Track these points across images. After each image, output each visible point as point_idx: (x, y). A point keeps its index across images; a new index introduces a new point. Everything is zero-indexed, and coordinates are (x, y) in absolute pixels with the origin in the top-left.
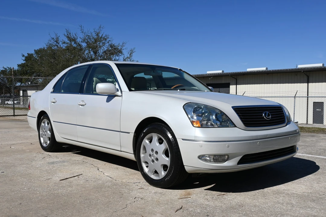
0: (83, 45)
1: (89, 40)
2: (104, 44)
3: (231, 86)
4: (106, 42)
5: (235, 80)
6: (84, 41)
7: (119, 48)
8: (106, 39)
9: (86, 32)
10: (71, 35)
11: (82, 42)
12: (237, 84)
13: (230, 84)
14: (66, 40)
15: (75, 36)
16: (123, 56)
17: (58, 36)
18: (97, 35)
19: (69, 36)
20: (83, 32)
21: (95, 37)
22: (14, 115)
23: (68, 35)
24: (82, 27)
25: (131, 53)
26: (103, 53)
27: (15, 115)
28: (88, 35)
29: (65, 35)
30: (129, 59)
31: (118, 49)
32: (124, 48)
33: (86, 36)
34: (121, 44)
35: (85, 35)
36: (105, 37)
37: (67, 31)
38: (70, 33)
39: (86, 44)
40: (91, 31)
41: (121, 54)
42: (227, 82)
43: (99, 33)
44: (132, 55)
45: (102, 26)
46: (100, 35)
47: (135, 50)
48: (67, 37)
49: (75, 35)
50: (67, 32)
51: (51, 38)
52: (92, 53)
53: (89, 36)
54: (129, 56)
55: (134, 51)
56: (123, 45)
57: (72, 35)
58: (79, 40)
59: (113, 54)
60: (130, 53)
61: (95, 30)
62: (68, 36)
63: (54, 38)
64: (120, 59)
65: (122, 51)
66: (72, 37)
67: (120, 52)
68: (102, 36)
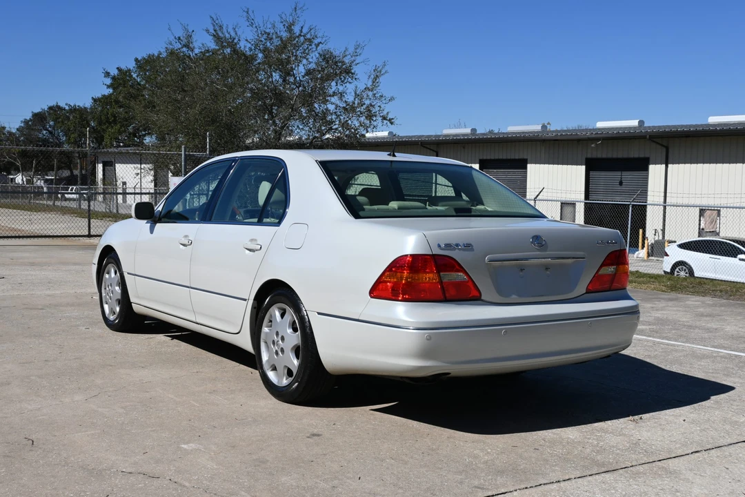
1: (268, 44)
2: (306, 54)
3: (652, 167)
4: (310, 47)
5: (664, 150)
7: (347, 60)
8: (310, 41)
9: (261, 25)
10: (225, 30)
12: (670, 159)
13: (651, 161)
14: (212, 45)
15: (233, 34)
16: (355, 83)
17: (191, 31)
18: (289, 29)
19: (220, 34)
20: (252, 25)
21: (285, 35)
22: (89, 236)
23: (215, 31)
24: (250, 12)
25: (377, 76)
26: (304, 76)
27: (91, 234)
28: (265, 33)
29: (207, 31)
30: (370, 94)
31: (343, 63)
32: (359, 59)
33: (260, 35)
34: (351, 50)
35: (257, 31)
36: (308, 36)
37: (214, 22)
38: (221, 27)
40: (272, 19)
41: (349, 79)
42: (642, 156)
43: (292, 24)
44: (377, 80)
45: (299, 6)
46: (296, 29)
47: (386, 68)
48: (214, 36)
49: (234, 29)
50: (214, 26)
51: (173, 38)
52: (276, 76)
53: (269, 34)
54: (369, 84)
55: (383, 71)
56: (358, 51)
57: (228, 33)
58: (243, 45)
59: (329, 78)
60: (372, 76)
61: (283, 16)
62: (217, 34)
63: (181, 38)
65: (353, 71)
66: (227, 36)
67: (348, 72)
68: (301, 31)
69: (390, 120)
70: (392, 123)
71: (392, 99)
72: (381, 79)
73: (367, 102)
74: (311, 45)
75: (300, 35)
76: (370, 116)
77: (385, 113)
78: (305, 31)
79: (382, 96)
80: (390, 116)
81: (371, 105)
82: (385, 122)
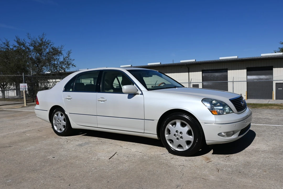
0: (31, 48)
1: (35, 44)
2: (47, 47)
4: (48, 46)
6: (31, 45)
7: (59, 50)
8: (48, 44)
9: (33, 38)
10: (20, 40)
11: (30, 46)
14: (16, 44)
15: (24, 41)
16: (63, 56)
17: (8, 41)
18: (41, 40)
20: (30, 38)
21: (40, 42)
23: (17, 40)
24: (29, 34)
26: (46, 54)
29: (15, 40)
30: (67, 58)
31: (58, 51)
32: (63, 49)
33: (32, 42)
34: (60, 47)
35: (31, 40)
36: (48, 42)
37: (17, 38)
39: (33, 47)
40: (36, 36)
41: (60, 55)
43: (43, 39)
45: (44, 34)
46: (44, 40)
47: (71, 51)
48: (17, 42)
49: (24, 40)
52: (38, 54)
53: (35, 41)
54: (67, 56)
56: (62, 47)
57: (22, 41)
58: (27, 45)
59: (54, 54)
60: (68, 54)
61: (39, 36)
63: (5, 43)
64: (60, 58)
65: (62, 52)
66: (21, 42)
67: (60, 53)
68: (45, 41)
69: (74, 66)
70: (75, 67)
71: (74, 60)
72: (70, 54)
73: (67, 61)
74: (49, 45)
75: (45, 42)
76: (69, 65)
77: (73, 64)
78: (47, 41)
79: (71, 59)
80: (74, 65)
81: (68, 62)
82: (73, 66)
